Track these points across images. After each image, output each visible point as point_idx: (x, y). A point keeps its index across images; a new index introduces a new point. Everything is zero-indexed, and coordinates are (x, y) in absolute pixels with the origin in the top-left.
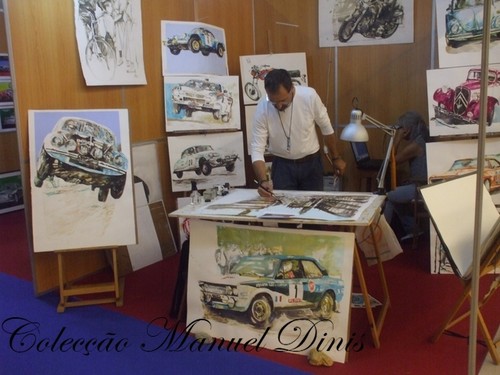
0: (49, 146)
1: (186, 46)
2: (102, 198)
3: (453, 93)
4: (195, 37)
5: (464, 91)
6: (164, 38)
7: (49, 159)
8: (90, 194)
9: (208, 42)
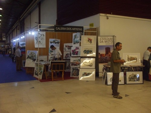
0: (29, 55)
1: (53, 42)
2: (33, 61)
3: (74, 50)
4: (54, 41)
5: (75, 50)
6: (50, 41)
7: (28, 56)
8: (32, 61)
9: (56, 42)
